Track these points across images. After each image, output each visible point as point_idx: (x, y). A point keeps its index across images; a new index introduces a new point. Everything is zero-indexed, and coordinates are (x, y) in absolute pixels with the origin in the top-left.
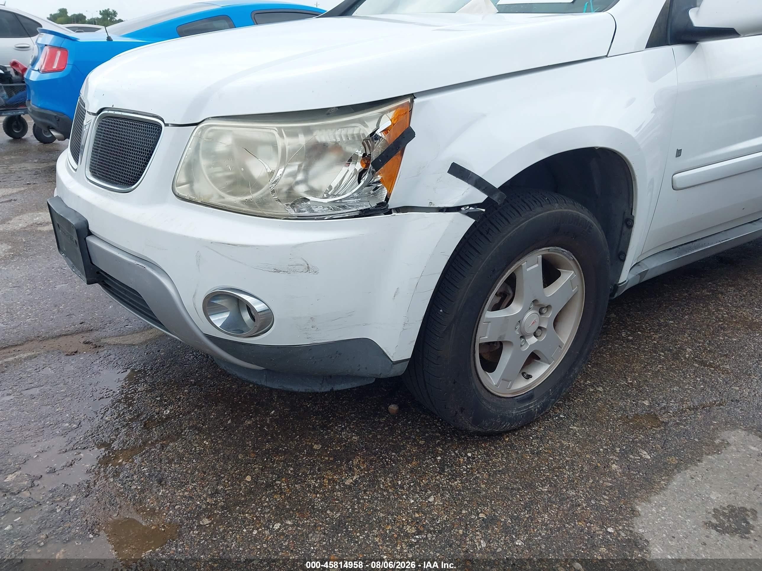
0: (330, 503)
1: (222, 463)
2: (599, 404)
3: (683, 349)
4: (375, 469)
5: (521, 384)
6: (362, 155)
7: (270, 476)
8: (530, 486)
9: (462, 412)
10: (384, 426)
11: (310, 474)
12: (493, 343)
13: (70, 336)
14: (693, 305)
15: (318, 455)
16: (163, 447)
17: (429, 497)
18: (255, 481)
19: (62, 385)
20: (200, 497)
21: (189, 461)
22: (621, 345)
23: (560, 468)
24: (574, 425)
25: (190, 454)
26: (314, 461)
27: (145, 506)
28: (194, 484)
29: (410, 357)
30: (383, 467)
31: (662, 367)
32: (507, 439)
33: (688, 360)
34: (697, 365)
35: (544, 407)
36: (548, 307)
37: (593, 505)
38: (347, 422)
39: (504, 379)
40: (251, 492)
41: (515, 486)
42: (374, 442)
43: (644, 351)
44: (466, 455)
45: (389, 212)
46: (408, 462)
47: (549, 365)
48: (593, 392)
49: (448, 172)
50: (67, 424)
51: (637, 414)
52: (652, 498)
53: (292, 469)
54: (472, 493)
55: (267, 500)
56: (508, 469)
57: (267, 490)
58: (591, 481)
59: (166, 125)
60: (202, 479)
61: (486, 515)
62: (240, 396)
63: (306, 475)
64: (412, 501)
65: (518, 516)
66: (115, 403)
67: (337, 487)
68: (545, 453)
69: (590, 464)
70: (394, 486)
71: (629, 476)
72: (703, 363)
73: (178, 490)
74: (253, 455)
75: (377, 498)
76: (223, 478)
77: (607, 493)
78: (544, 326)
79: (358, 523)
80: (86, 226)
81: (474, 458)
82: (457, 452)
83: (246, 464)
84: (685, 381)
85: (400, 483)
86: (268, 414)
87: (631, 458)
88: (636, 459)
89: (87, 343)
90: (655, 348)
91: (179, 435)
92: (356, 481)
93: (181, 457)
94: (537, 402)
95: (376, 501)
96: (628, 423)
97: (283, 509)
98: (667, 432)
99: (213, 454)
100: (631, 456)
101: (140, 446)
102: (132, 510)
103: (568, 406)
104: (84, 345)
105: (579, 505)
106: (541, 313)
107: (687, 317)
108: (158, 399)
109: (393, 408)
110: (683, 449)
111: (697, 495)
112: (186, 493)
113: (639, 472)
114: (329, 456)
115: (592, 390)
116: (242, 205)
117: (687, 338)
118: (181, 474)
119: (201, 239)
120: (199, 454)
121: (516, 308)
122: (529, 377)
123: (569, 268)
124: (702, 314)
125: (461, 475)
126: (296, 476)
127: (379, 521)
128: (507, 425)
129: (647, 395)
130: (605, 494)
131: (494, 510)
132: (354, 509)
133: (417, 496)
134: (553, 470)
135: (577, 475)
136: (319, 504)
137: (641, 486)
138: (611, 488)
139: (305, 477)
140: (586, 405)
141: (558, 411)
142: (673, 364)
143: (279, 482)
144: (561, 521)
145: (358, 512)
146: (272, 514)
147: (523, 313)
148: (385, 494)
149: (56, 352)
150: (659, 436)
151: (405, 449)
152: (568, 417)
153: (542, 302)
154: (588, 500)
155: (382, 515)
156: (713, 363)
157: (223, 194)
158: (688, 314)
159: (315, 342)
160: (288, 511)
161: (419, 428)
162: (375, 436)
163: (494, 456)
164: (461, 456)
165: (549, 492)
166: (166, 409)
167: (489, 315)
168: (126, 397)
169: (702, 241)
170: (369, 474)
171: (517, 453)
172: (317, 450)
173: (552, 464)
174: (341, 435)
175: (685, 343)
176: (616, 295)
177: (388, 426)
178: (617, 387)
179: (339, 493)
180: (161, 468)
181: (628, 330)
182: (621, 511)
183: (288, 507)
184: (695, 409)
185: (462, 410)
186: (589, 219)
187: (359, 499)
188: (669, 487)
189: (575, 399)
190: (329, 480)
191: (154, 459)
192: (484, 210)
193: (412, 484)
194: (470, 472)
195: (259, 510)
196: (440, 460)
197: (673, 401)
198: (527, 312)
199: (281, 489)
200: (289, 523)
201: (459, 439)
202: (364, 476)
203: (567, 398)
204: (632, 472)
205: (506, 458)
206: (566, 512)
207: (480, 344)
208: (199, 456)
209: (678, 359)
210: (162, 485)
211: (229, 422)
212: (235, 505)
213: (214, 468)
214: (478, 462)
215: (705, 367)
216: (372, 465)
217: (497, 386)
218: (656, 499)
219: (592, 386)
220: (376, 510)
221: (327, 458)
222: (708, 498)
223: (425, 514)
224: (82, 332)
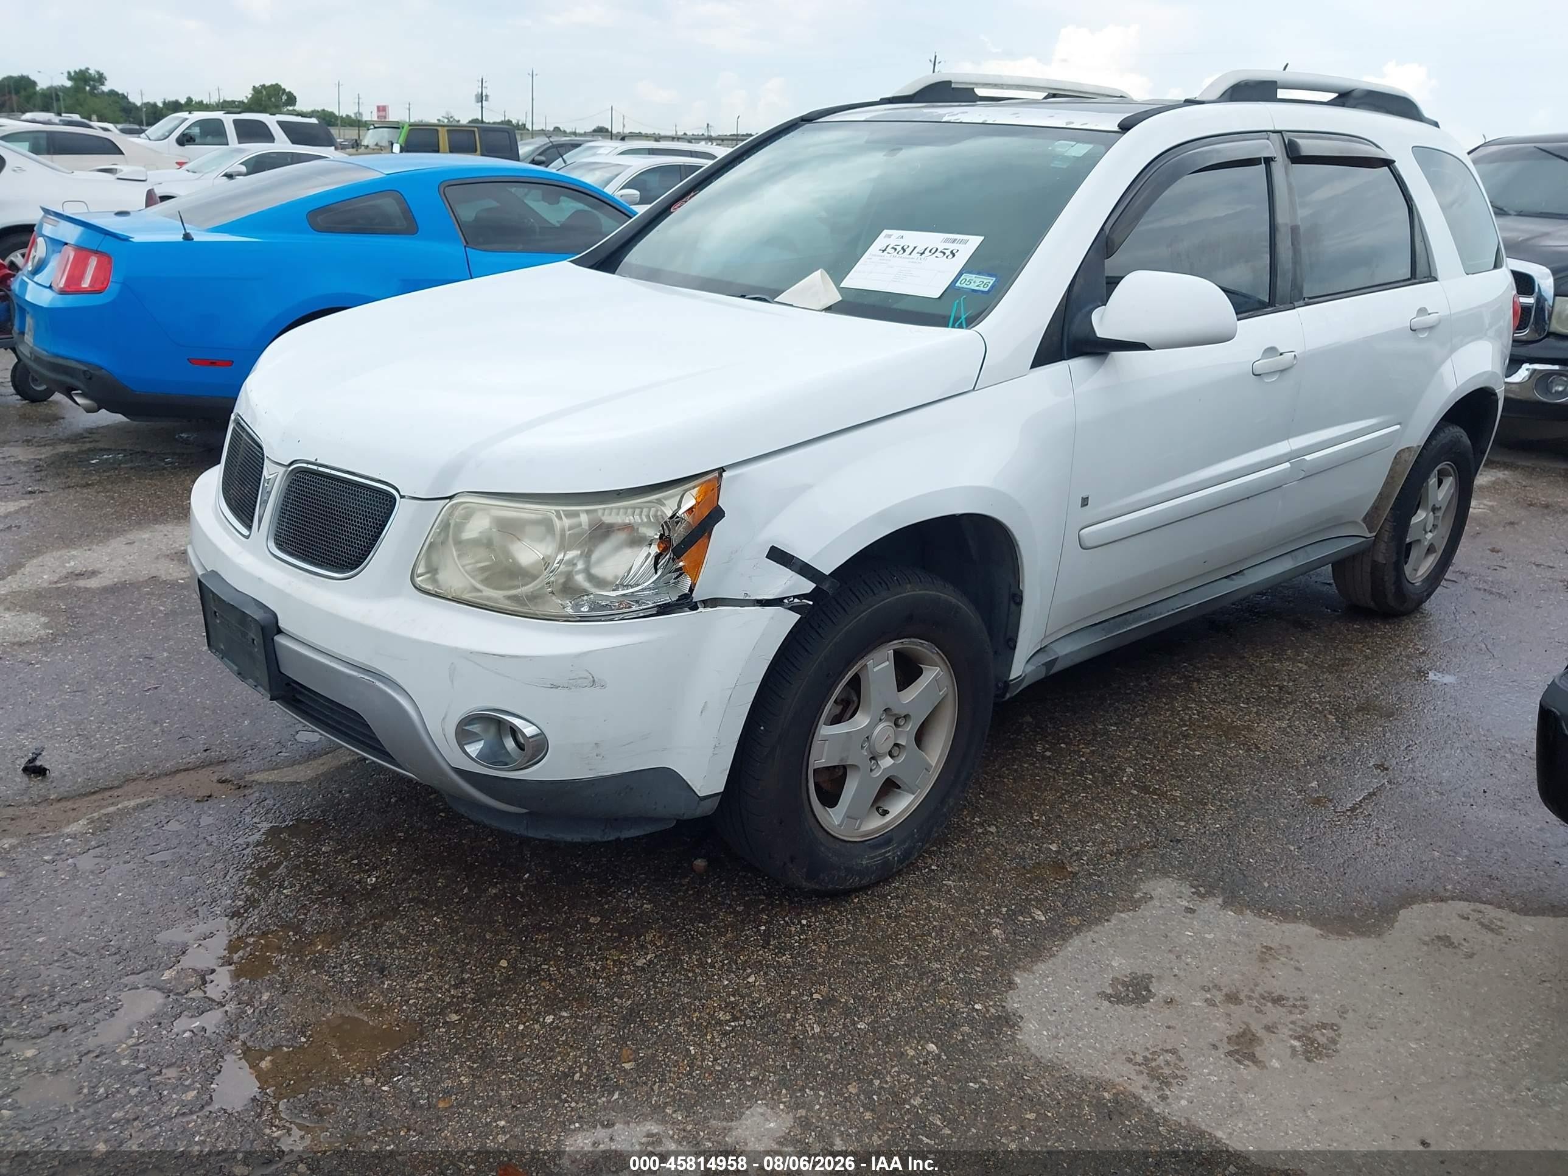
0: (617, 989)
1: (464, 946)
2: (987, 850)
3: (1121, 770)
4: (676, 944)
5: (875, 824)
6: (657, 537)
7: (534, 959)
8: (883, 959)
9: (792, 862)
10: (687, 890)
11: (587, 955)
12: (835, 767)
13: (192, 772)
14: (1151, 700)
15: (596, 930)
16: (375, 928)
17: (749, 976)
18: (512, 965)
19: (204, 845)
20: (441, 989)
21: (417, 944)
22: (1033, 764)
23: (925, 935)
24: (949, 880)
25: (417, 936)
26: (592, 938)
27: (367, 1003)
28: (430, 973)
29: (722, 790)
30: (688, 942)
31: (1086, 797)
32: (856, 901)
33: (1124, 784)
34: (1135, 792)
35: (907, 854)
36: (906, 717)
37: (961, 979)
38: (635, 886)
39: (849, 816)
40: (508, 980)
41: (862, 959)
42: (674, 911)
43: (1065, 774)
44: (800, 922)
45: (694, 607)
46: (720, 934)
47: (913, 796)
48: (983, 833)
49: (767, 557)
50: (229, 902)
51: (1038, 863)
52: (1035, 968)
53: (562, 949)
54: (805, 970)
55: (533, 988)
56: (854, 939)
57: (530, 977)
58: (962, 951)
59: (402, 497)
60: (439, 966)
61: (822, 996)
62: (476, 855)
63: (583, 957)
64: (726, 982)
65: (863, 996)
66: (292, 870)
67: (626, 969)
68: (906, 917)
69: (964, 930)
70: (702, 964)
71: (1013, 944)
72: (1145, 789)
73: (409, 981)
74: (505, 934)
75: (679, 981)
76: (468, 964)
77: (981, 964)
78: (902, 742)
79: (655, 1012)
80: (275, 621)
81: (811, 926)
82: (787, 919)
83: (499, 945)
84: (1113, 816)
85: (709, 961)
86: (520, 879)
87: (1019, 921)
88: (1025, 922)
89: (223, 782)
90: (1082, 768)
91: (395, 911)
92: (651, 961)
93: (404, 940)
94: (897, 847)
95: (678, 984)
96: (1024, 875)
97: (555, 999)
98: (1074, 885)
99: (450, 934)
100: (1021, 918)
101: (343, 927)
102: (353, 1008)
103: (944, 853)
104: (219, 785)
105: (943, 980)
106: (897, 725)
107: (1138, 719)
108: (355, 862)
109: (700, 863)
110: (1090, 907)
111: (1095, 963)
112: (420, 985)
113: (1027, 937)
114: (612, 931)
115: (980, 831)
116: (507, 602)
117: (1130, 752)
118: (410, 961)
119: (456, 648)
120: (430, 934)
121: (861, 720)
122: (885, 813)
123: (934, 664)
124: (1161, 715)
125: (792, 947)
126: (568, 957)
127: (683, 1008)
128: (854, 881)
129: (1057, 836)
130: (978, 965)
131: (832, 989)
132: (649, 995)
133: (733, 975)
134: (914, 938)
135: (946, 943)
136: (602, 989)
137: (1026, 954)
138: (987, 957)
139: (581, 959)
140: (969, 852)
141: (930, 861)
142: (1103, 792)
143: (546, 967)
144: (917, 999)
145: (656, 998)
146: (542, 1004)
147: (872, 726)
148: (690, 975)
149: (180, 797)
150: (1062, 891)
151: (717, 918)
152: (942, 867)
153: (896, 710)
154: (955, 973)
155: (686, 1000)
156: (1159, 789)
157: (479, 586)
158: (1141, 715)
159: (600, 774)
160: (561, 1001)
161: (736, 890)
162: (673, 904)
163: (838, 922)
164: (793, 924)
165: (906, 965)
166: (369, 876)
167: (826, 731)
168: (306, 862)
169: (1146, 609)
170: (666, 953)
171: (869, 918)
172: (594, 924)
173: (914, 931)
174: (627, 903)
175: (1126, 759)
176: (1008, 696)
177: (692, 889)
178: (1017, 827)
179: (629, 977)
180: (380, 955)
181: (1047, 742)
182: (994, 984)
183: (561, 996)
184: (1119, 853)
185: (792, 859)
186: (954, 601)
187: (655, 983)
188: (1060, 954)
189: (955, 844)
190: (614, 961)
191: (367, 943)
192: (811, 603)
193: (726, 962)
194: (803, 945)
195: (523, 1001)
196: (765, 930)
197: (1090, 844)
198: (877, 725)
199: (550, 975)
200: (565, 1014)
201: (791, 902)
202: (661, 955)
203: (943, 841)
204: (1018, 938)
205: (853, 925)
206: (925, 989)
207: (815, 770)
208: (431, 938)
209: (1110, 784)
210: (386, 976)
211: (465, 891)
212: (491, 996)
213: (453, 952)
214: (816, 931)
215: (1145, 794)
216: (671, 940)
217: (840, 826)
218: (1040, 967)
219: (981, 825)
220: (679, 995)
221: (609, 934)
222: (1108, 965)
223: (742, 997)
224: (211, 764)
